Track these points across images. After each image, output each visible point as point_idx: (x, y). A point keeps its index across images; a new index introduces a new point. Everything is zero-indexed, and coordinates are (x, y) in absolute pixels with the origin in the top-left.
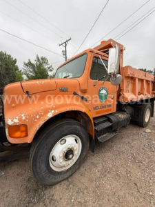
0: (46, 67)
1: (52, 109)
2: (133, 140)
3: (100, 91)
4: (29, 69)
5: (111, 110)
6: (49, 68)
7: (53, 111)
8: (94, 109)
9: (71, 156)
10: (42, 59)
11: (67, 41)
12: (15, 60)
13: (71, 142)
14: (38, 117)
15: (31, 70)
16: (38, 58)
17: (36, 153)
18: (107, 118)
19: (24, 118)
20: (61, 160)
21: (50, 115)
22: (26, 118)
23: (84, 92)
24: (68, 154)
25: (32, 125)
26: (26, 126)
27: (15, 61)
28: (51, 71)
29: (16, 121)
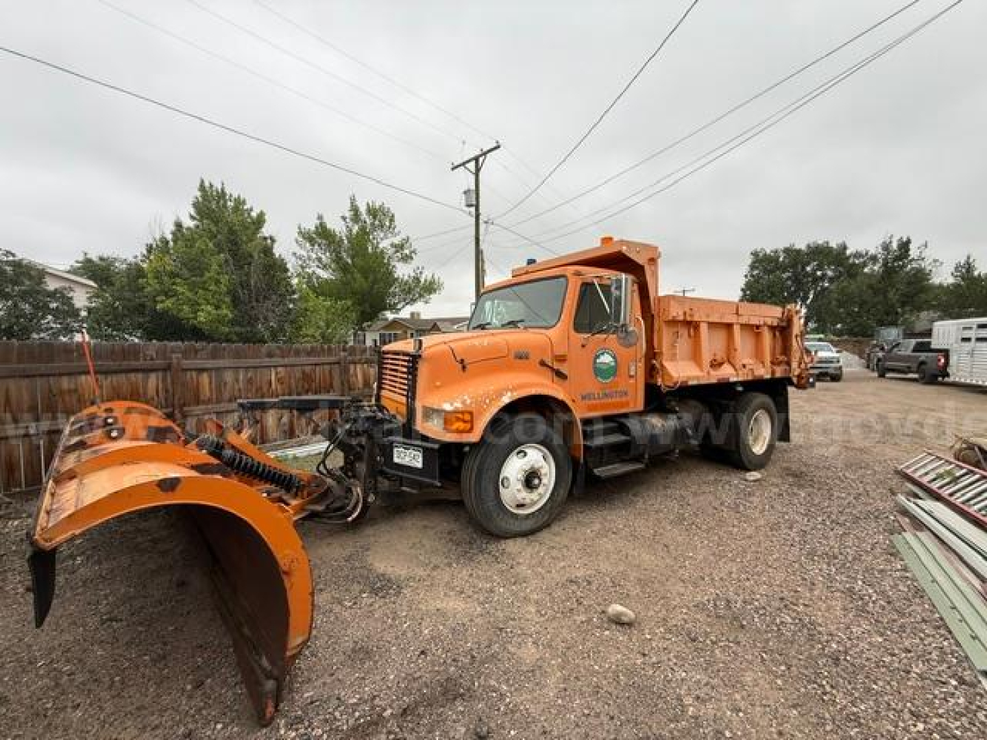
0: (384, 244)
1: (507, 390)
2: (695, 494)
3: (598, 357)
4: (316, 253)
5: (627, 404)
6: (399, 247)
7: (509, 394)
8: (583, 398)
9: (536, 481)
10: (373, 212)
11: (485, 154)
12: (261, 216)
13: (535, 457)
14: (488, 401)
15: (326, 258)
16: (355, 210)
17: (482, 463)
18: (616, 422)
19: (468, 402)
20: (520, 486)
21: (506, 399)
22: (471, 403)
23: (562, 359)
24: (531, 479)
25: (480, 413)
26: (471, 413)
27: (260, 221)
28: (406, 259)
29: (458, 405)
